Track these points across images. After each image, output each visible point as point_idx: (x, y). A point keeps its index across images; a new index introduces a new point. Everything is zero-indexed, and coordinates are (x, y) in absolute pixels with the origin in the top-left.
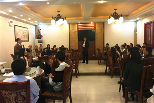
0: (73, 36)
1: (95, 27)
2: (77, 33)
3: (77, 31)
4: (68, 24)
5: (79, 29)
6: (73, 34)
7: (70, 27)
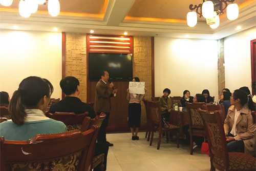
0: (74, 68)
1: (132, 46)
2: (85, 59)
3: (85, 53)
4: (61, 35)
5: (92, 50)
6: (74, 62)
7: (67, 42)
